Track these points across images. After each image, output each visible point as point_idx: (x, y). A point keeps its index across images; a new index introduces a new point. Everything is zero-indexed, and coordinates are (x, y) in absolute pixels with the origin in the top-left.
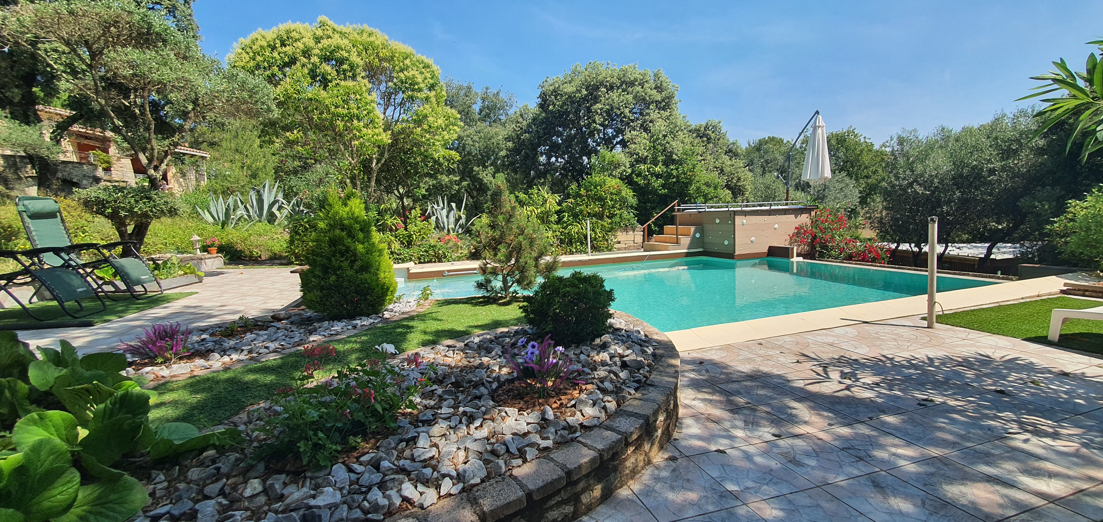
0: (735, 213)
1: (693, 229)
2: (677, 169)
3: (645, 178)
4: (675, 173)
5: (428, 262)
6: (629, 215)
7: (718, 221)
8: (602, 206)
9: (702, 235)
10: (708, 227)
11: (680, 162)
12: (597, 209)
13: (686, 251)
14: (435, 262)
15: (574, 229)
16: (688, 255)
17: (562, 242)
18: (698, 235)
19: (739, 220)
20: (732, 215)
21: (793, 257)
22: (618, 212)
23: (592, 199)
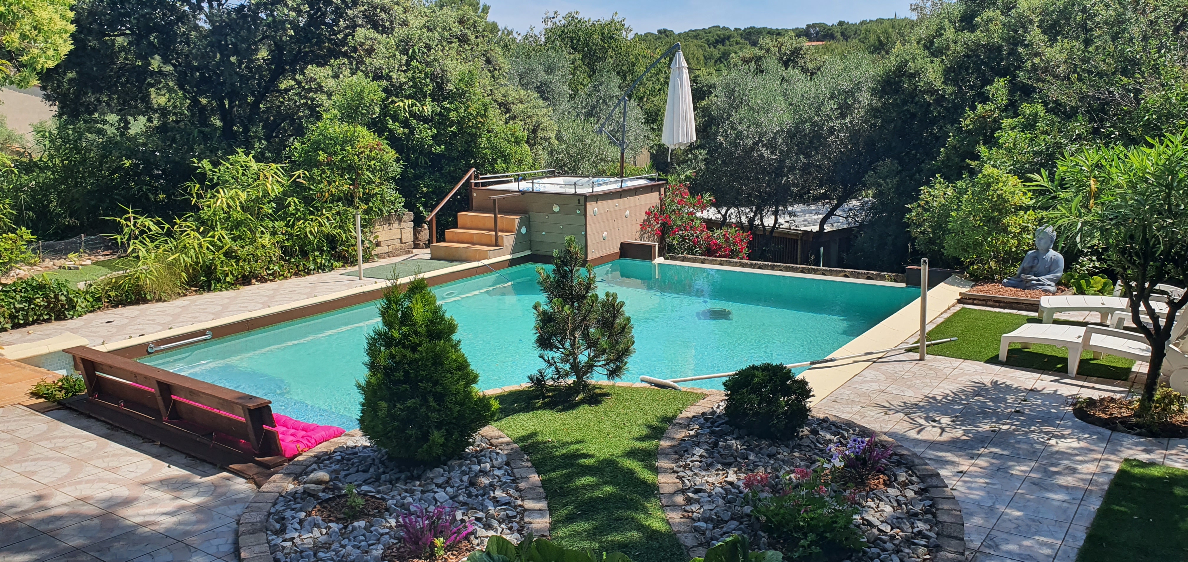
0: (586, 198)
1: (517, 219)
2: (456, 110)
3: (405, 123)
4: (453, 116)
5: (33, 323)
6: (391, 193)
7: (556, 209)
8: (354, 182)
9: (529, 230)
10: (537, 217)
11: (459, 96)
12: (346, 187)
13: (509, 257)
14: (48, 321)
15: (311, 228)
16: (512, 263)
17: (286, 252)
18: (524, 230)
19: (592, 208)
20: (582, 200)
21: (655, 258)
22: (377, 190)
23: (338, 169)
